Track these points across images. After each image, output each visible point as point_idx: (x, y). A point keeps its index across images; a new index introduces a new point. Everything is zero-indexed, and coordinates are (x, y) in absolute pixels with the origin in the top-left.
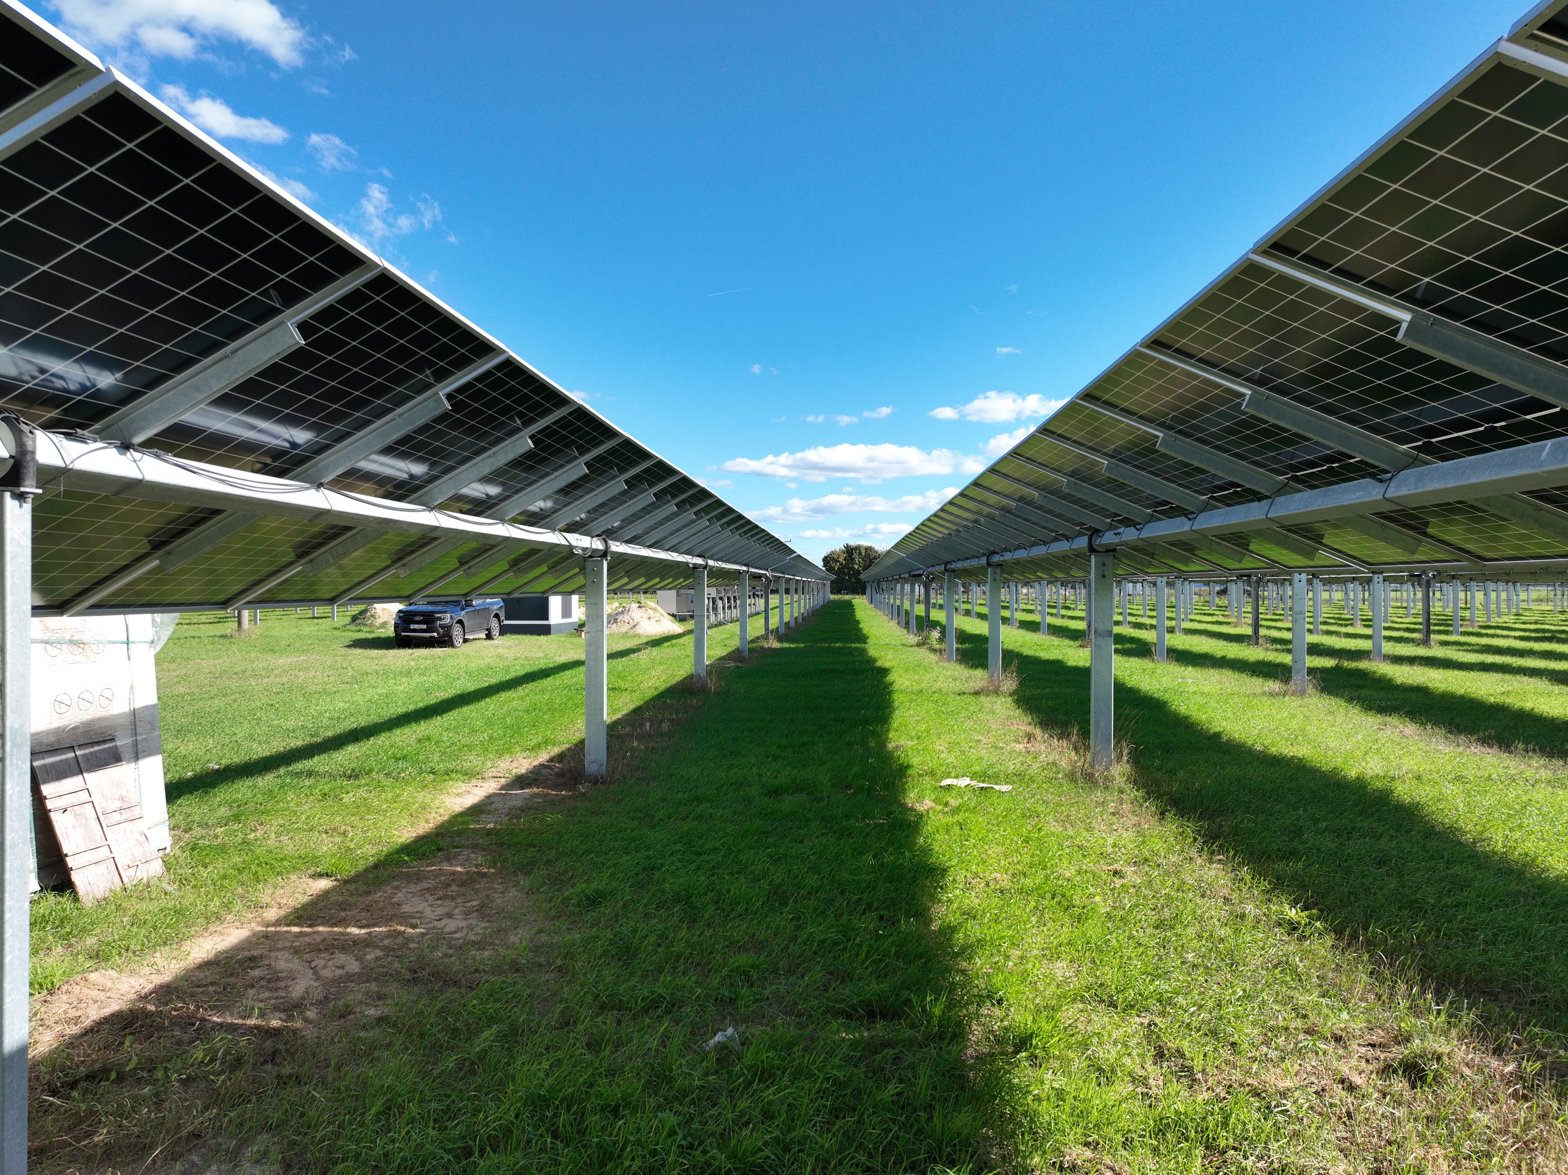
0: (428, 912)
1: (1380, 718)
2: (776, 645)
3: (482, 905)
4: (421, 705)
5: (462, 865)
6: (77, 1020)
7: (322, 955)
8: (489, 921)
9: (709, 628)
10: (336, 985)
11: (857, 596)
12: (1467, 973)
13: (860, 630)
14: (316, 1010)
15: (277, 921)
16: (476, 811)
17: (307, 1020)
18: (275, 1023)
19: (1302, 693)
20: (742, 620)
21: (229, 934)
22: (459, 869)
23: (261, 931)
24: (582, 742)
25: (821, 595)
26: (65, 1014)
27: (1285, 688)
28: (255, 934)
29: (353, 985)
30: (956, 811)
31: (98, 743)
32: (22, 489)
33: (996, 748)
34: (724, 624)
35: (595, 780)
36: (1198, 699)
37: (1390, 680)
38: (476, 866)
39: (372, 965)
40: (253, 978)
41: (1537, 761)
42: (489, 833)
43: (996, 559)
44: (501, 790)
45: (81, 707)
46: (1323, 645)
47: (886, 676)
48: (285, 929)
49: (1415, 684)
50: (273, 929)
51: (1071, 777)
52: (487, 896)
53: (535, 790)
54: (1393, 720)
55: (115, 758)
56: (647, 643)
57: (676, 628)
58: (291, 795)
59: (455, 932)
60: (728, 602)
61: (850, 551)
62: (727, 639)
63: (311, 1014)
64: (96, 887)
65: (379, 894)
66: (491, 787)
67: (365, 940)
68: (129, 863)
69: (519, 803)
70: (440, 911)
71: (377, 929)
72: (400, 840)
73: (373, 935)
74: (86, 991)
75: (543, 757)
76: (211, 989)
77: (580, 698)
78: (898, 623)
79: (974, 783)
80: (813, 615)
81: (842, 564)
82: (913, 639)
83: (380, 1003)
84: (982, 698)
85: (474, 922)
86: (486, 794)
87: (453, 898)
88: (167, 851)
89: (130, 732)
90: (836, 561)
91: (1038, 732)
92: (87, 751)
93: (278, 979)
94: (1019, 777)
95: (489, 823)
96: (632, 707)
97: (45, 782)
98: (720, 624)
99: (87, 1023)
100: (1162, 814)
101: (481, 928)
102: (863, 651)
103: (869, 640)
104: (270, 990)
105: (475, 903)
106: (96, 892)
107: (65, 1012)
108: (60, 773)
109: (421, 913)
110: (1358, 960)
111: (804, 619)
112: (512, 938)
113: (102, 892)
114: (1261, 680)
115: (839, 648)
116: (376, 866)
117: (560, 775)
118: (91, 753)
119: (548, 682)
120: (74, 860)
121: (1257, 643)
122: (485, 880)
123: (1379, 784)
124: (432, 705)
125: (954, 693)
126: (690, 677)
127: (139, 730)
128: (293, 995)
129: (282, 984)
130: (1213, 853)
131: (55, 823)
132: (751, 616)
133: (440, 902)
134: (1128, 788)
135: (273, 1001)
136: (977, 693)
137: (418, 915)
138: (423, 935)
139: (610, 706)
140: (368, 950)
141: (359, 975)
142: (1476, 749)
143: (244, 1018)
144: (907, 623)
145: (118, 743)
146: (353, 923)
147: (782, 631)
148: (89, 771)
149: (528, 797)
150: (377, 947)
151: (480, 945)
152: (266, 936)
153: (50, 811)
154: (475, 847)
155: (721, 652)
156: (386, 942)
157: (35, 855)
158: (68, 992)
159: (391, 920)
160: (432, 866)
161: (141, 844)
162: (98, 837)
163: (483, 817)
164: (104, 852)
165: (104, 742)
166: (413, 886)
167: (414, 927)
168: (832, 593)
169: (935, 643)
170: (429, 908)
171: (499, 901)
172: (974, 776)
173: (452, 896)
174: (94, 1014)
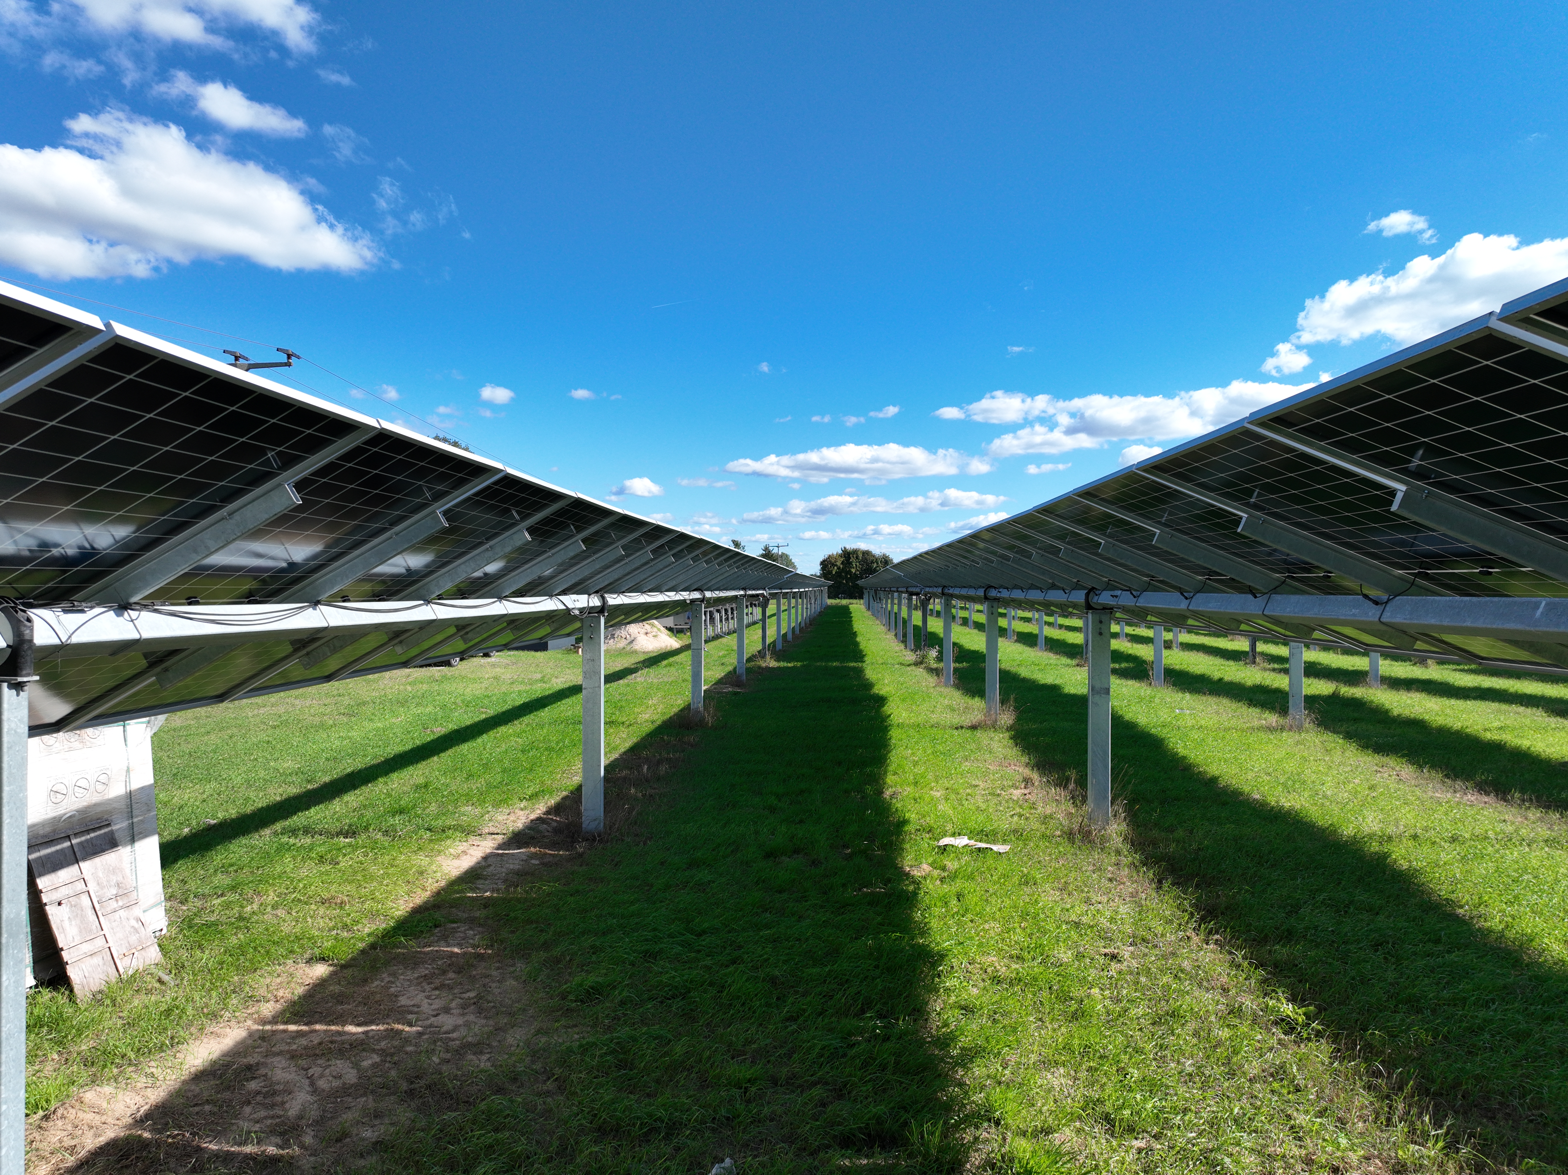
0: (425, 1007)
1: (1378, 758)
2: (773, 664)
3: (479, 997)
4: (418, 743)
5: (460, 945)
6: (72, 1150)
7: (319, 1062)
8: (486, 1018)
9: (706, 642)
10: (333, 1100)
11: (854, 601)
12: (1464, 1087)
13: (857, 644)
14: (312, 1133)
15: (274, 1017)
16: (472, 876)
17: (302, 1146)
18: (272, 1150)
19: (1300, 728)
20: (738, 632)
21: (225, 1036)
22: (456, 950)
23: (258, 1030)
24: (579, 788)
25: (819, 602)
26: (61, 1143)
27: (1281, 721)
28: (251, 1034)
29: (350, 1099)
30: (953, 876)
31: (94, 830)
32: (20, 679)
33: (993, 794)
34: (721, 637)
35: (591, 838)
36: (1195, 735)
37: (1387, 712)
38: (474, 946)
39: (369, 1073)
40: (249, 1093)
41: (1534, 814)
42: (487, 903)
43: (993, 593)
44: (498, 849)
45: (77, 795)
46: (1320, 664)
47: (884, 706)
48: (281, 1027)
49: (1412, 716)
50: (268, 1027)
51: (1070, 836)
52: (484, 986)
53: (532, 849)
54: (1391, 761)
55: (111, 843)
56: (644, 662)
57: (673, 643)
58: (288, 859)
59: (453, 1031)
60: (726, 614)
61: (847, 555)
62: (725, 656)
63: (308, 1140)
64: (91, 980)
65: (376, 983)
66: (487, 846)
67: (362, 1043)
68: (125, 951)
69: (515, 866)
70: (438, 1004)
71: (374, 1027)
72: (398, 913)
73: (371, 1034)
74: (81, 1115)
75: (539, 809)
76: (207, 1108)
77: (578, 736)
78: (896, 635)
79: (972, 842)
80: (811, 625)
81: (839, 568)
82: (911, 657)
83: (377, 1122)
84: (979, 733)
85: (471, 1018)
86: (483, 855)
87: (450, 988)
88: (163, 932)
89: (126, 815)
90: (833, 565)
91: (1035, 776)
92: (83, 838)
93: (275, 1093)
94: (1017, 833)
95: (486, 892)
96: (628, 745)
97: (41, 875)
98: (717, 637)
99: (83, 1154)
100: (1160, 882)
101: (479, 1026)
102: (860, 672)
103: (866, 659)
104: (266, 1107)
105: (472, 994)
106: (92, 985)
107: (60, 1141)
108: (54, 864)
109: (419, 1006)
110: (1356, 1072)
111: (801, 629)
112: (510, 1040)
113: (97, 984)
114: (1258, 710)
115: (836, 667)
116: (373, 946)
117: (557, 831)
118: (87, 841)
119: (545, 714)
120: (69, 953)
121: (1254, 662)
122: (483, 964)
123: (1375, 847)
124: (429, 743)
125: (951, 727)
126: (687, 708)
127: (135, 812)
128: (290, 1113)
129: (278, 1099)
130: (1210, 933)
131: (50, 917)
132: (748, 626)
133: (437, 992)
134: (1125, 848)
135: (269, 1122)
136: (974, 727)
137: (416, 1009)
138: (420, 1034)
139: (608, 745)
140: (365, 1054)
141: (355, 1086)
142: (1472, 797)
143: (240, 1145)
144: (905, 635)
145: (114, 828)
146: (350, 1020)
147: (779, 646)
148: (84, 859)
149: (525, 858)
150: (374, 1050)
151: (477, 1047)
152: (263, 1037)
153: (46, 904)
154: (472, 921)
155: (718, 673)
156: (383, 1044)
157: (31, 949)
158: (63, 1117)
159: (388, 1016)
160: (430, 946)
161: (136, 931)
162: (94, 927)
163: (480, 883)
164: (100, 942)
165: (100, 828)
166: (409, 973)
167: (411, 1025)
168: (829, 597)
169: (932, 662)
170: (426, 1000)
171: (497, 991)
172: (972, 834)
173: (448, 985)
174: (90, 1142)
